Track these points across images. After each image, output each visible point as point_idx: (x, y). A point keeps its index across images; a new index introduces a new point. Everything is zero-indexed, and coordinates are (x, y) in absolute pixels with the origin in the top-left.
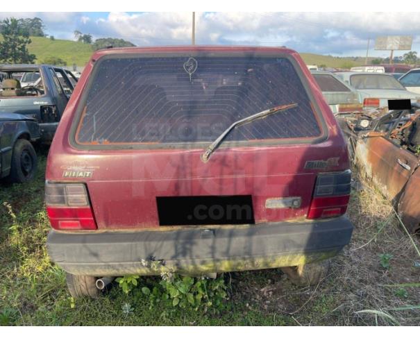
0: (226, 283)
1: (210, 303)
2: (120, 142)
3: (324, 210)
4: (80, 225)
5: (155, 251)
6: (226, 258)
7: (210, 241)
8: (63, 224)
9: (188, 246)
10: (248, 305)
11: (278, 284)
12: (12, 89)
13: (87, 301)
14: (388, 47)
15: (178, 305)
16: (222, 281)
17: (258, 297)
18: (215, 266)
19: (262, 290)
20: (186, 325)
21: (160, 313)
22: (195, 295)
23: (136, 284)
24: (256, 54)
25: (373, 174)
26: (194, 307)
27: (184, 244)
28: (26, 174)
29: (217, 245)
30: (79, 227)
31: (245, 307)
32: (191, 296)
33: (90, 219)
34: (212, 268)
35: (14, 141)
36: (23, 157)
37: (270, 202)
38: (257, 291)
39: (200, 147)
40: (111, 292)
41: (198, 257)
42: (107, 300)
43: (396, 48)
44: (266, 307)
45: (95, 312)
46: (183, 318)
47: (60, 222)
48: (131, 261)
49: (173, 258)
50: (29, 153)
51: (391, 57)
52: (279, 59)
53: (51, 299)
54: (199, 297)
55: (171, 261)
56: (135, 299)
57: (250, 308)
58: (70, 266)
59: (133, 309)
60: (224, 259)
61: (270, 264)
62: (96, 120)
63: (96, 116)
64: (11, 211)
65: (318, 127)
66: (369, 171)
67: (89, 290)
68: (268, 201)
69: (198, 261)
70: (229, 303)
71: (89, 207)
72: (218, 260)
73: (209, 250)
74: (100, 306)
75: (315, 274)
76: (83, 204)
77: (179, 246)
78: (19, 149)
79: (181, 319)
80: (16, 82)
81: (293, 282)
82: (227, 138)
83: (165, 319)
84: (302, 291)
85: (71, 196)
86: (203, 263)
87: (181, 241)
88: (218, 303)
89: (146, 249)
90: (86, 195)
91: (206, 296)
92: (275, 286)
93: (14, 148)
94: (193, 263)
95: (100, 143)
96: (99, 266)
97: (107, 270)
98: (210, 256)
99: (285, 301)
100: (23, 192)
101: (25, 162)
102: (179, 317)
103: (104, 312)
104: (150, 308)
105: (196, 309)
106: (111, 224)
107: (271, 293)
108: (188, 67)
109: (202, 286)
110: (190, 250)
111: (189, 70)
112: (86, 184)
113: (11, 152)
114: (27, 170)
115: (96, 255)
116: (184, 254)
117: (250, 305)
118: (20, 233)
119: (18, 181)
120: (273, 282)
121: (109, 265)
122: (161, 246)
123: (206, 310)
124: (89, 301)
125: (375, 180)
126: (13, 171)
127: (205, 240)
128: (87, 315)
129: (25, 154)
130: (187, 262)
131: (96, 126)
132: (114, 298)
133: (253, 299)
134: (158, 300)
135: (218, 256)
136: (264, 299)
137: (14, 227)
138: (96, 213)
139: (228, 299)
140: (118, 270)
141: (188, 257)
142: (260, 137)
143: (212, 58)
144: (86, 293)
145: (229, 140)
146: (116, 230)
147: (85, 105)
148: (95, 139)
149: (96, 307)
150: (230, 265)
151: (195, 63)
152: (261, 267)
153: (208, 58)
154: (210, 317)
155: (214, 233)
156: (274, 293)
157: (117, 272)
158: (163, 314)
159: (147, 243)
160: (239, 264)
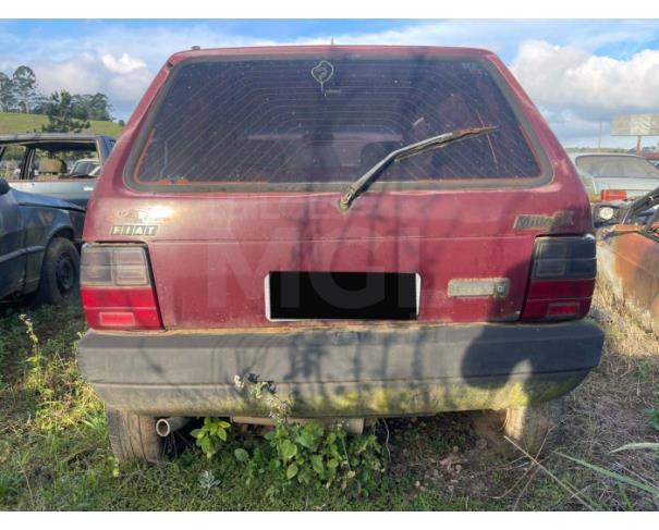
0: (381, 440)
1: (352, 474)
2: (205, 180)
3: (551, 305)
4: (134, 320)
5: (254, 363)
6: (380, 383)
7: (352, 350)
8: (107, 319)
9: (313, 357)
10: (418, 484)
11: (472, 453)
12: (55, 173)
13: (141, 467)
14: (632, 132)
15: (296, 477)
16: (373, 438)
17: (436, 473)
18: (360, 397)
19: (443, 462)
20: (309, 509)
21: (264, 491)
22: (325, 459)
23: (225, 439)
24: (429, 56)
25: (625, 295)
26: (324, 482)
27: (306, 354)
28: (63, 291)
29: (364, 358)
30: (133, 324)
31: (414, 487)
32: (318, 460)
33: (150, 308)
34: (354, 404)
35: (48, 238)
36: (61, 265)
37: (455, 285)
38: (435, 464)
39: (337, 190)
40: (183, 456)
41: (331, 379)
42: (175, 466)
43: (646, 132)
44: (451, 488)
45: (153, 483)
46: (304, 499)
47: (101, 314)
48: (212, 383)
49: (289, 378)
50: (71, 261)
51: (638, 147)
52: (466, 62)
53: (81, 466)
54: (333, 464)
55: (285, 386)
56: (223, 468)
57: (422, 488)
58: (113, 390)
59: (218, 482)
60: (377, 386)
61: (457, 401)
62: (169, 148)
63: (169, 142)
64: (30, 329)
65: (534, 163)
66: (618, 291)
67: (146, 449)
68: (452, 283)
69: (330, 388)
70: (385, 478)
71: (150, 286)
72: (367, 387)
73: (351, 366)
74: (162, 475)
75: (537, 432)
76: (141, 282)
77: (299, 358)
78: (55, 250)
79: (300, 500)
80: (60, 163)
81: (498, 451)
82: (383, 176)
83: (272, 500)
84: (514, 465)
85: (122, 269)
86: (340, 391)
87: (301, 349)
88: (366, 477)
89: (238, 360)
90: (147, 267)
91: (346, 462)
92: (466, 456)
93: (47, 249)
94: (323, 392)
95: (173, 181)
96: (161, 390)
97: (176, 401)
98: (352, 377)
99: (485, 480)
100: (55, 317)
101: (63, 273)
102: (297, 498)
103: (168, 484)
104: (248, 482)
105: (328, 485)
106: (186, 319)
107: (459, 467)
108: (318, 74)
109: (338, 441)
110: (317, 366)
111: (320, 77)
112: (146, 249)
113: (42, 255)
114: (67, 287)
115: (158, 369)
116: (307, 371)
117: (422, 484)
118: (43, 369)
119: (50, 302)
120: (462, 450)
121: (180, 391)
122: (264, 356)
123: (344, 486)
124: (145, 466)
125: (630, 304)
126: (43, 282)
127: (343, 348)
128: (139, 488)
129: (64, 260)
130: (311, 390)
131: (168, 157)
132: (187, 465)
133: (427, 476)
134: (261, 471)
135: (365, 377)
136: (448, 477)
137: (35, 359)
138: (161, 299)
139: (383, 470)
140: (194, 400)
141: (313, 378)
142: (435, 176)
143: (358, 62)
144: (140, 453)
145: (385, 179)
146: (193, 332)
147: (153, 126)
148: (165, 176)
149: (155, 477)
150: (387, 398)
151: (329, 69)
152: (442, 407)
153: (350, 61)
154: (352, 499)
155: (359, 338)
156: (465, 466)
157: (192, 404)
158: (271, 491)
159: (240, 350)
160: (403, 397)
